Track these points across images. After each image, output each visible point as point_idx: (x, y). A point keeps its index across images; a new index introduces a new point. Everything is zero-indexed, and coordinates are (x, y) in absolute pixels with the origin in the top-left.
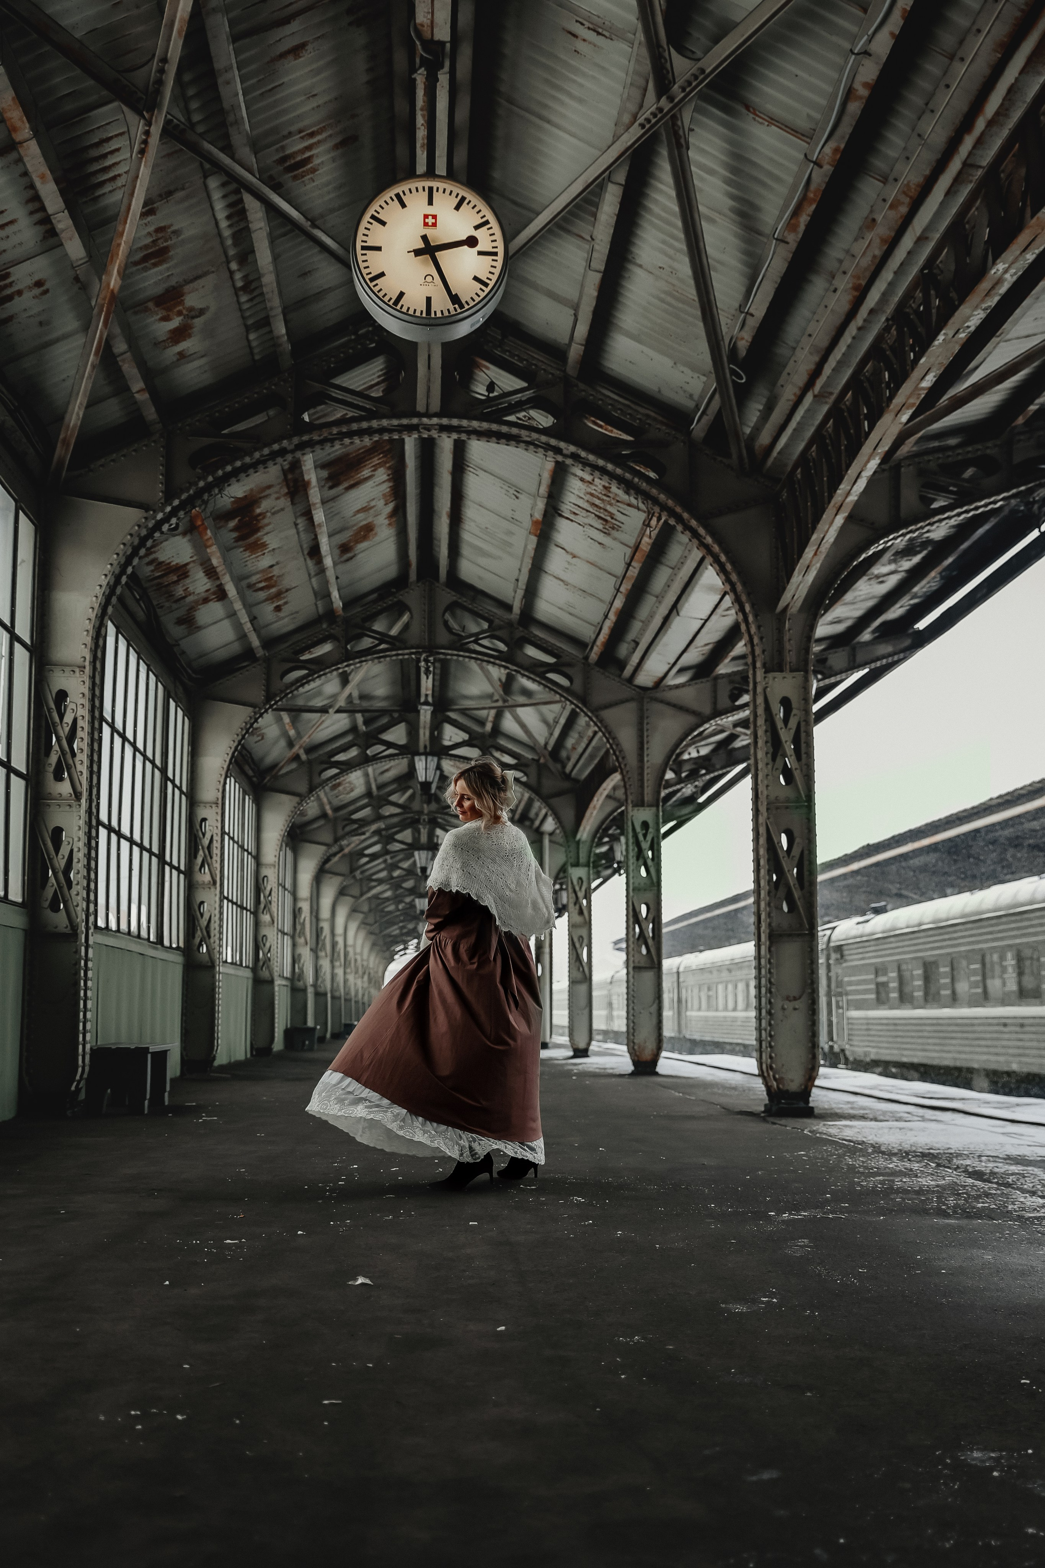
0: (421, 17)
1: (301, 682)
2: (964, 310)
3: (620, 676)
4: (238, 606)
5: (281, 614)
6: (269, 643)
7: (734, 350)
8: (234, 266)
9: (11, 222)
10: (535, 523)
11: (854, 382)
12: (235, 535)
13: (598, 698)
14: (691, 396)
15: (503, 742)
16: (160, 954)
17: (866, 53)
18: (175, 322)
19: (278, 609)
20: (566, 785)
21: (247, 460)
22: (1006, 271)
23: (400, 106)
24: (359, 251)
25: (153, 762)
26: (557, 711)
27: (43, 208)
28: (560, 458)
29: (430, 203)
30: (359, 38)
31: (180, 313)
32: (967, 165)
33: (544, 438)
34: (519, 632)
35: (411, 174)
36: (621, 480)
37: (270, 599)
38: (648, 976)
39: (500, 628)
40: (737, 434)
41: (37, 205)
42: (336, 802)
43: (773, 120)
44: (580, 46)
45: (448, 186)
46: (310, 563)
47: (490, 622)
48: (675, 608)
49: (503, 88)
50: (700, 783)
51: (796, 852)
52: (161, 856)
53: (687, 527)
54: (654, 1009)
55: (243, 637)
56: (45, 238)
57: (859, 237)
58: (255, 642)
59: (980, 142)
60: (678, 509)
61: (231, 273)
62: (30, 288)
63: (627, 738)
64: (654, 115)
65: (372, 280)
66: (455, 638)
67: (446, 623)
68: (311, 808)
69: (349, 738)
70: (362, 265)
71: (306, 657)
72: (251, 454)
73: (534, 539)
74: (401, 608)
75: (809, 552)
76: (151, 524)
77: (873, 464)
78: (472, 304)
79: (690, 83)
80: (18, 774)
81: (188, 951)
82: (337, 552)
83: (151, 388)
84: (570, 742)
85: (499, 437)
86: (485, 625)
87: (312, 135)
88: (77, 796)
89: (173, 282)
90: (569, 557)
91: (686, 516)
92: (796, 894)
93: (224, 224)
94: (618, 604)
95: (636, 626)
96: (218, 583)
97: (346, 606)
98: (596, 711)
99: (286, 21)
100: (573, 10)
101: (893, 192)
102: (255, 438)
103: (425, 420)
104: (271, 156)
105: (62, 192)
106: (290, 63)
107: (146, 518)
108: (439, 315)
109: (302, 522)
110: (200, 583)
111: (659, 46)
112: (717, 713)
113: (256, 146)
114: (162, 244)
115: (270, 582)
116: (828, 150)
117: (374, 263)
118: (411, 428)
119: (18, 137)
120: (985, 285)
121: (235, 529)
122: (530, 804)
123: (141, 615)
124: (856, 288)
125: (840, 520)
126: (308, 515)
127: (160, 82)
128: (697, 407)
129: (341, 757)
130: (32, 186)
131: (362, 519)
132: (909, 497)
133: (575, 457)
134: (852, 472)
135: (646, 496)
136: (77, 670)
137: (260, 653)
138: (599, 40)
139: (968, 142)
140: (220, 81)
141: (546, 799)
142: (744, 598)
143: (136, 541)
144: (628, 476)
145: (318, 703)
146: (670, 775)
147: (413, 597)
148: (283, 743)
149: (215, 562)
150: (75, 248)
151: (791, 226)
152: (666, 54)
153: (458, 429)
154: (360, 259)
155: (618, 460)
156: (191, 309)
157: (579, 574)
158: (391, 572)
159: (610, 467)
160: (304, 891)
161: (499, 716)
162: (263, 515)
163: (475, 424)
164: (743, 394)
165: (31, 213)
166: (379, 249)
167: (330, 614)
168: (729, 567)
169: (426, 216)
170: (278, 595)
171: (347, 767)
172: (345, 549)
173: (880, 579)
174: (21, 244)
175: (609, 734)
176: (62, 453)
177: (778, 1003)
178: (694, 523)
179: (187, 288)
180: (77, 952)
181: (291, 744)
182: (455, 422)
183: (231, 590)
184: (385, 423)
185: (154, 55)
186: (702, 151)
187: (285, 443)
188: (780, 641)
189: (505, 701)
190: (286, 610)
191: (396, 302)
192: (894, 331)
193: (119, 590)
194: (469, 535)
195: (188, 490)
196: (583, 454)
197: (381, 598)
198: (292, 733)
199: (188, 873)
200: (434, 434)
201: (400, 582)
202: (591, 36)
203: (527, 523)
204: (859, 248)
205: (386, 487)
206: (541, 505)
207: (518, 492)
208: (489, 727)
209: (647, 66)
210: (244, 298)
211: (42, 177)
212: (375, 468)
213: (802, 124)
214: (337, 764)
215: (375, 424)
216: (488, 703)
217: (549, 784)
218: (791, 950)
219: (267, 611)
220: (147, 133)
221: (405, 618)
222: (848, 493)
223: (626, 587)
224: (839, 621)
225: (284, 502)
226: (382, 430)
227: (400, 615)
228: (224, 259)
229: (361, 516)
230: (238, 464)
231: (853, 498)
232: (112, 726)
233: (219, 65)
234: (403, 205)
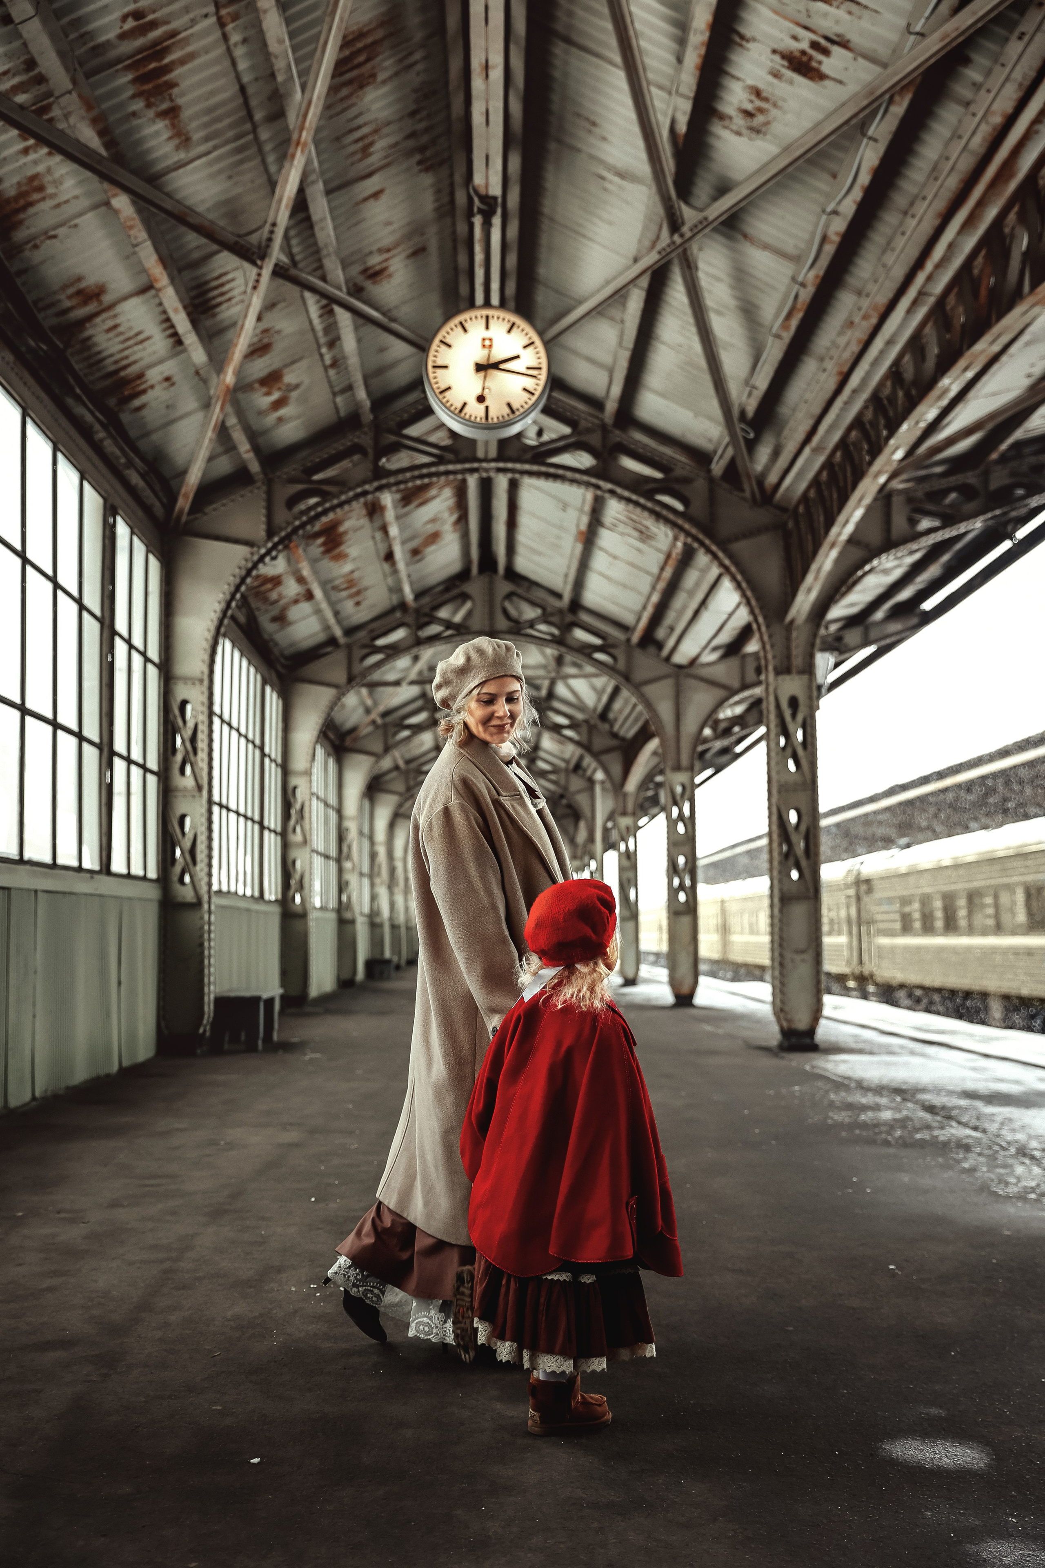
0: (478, 179)
1: (378, 665)
2: (920, 409)
3: (658, 655)
4: (324, 606)
5: (361, 608)
6: (349, 631)
7: (743, 413)
8: (324, 350)
9: (148, 338)
10: (580, 533)
11: (843, 444)
12: (321, 549)
13: (639, 675)
14: (710, 440)
15: (556, 704)
16: (261, 907)
17: (835, 212)
18: (276, 396)
19: (358, 604)
20: (614, 742)
21: (335, 502)
22: (951, 384)
23: (462, 228)
24: (430, 369)
25: (253, 742)
26: (605, 682)
27: (172, 326)
28: (599, 493)
29: (487, 327)
30: (428, 180)
31: (279, 389)
32: (921, 294)
33: (585, 478)
34: (569, 618)
35: (471, 304)
36: (652, 512)
37: (351, 596)
38: (686, 920)
39: (552, 614)
40: (748, 476)
41: (168, 324)
42: (408, 756)
43: (766, 247)
44: (609, 186)
45: (502, 314)
46: (386, 567)
47: (544, 609)
48: (703, 603)
49: (546, 210)
50: (733, 739)
51: (803, 828)
52: (261, 823)
53: (708, 551)
54: (691, 949)
55: (327, 628)
56: (174, 347)
57: (841, 333)
58: (338, 632)
59: (929, 278)
60: (701, 536)
61: (322, 356)
62: (160, 383)
63: (665, 710)
64: (669, 246)
65: (441, 392)
66: (512, 624)
67: (505, 612)
68: (386, 763)
69: (419, 703)
70: (433, 381)
71: (381, 642)
72: (337, 496)
73: (579, 547)
74: (464, 597)
75: (810, 578)
76: (256, 558)
77: (859, 513)
78: (522, 410)
79: (696, 226)
80: (152, 772)
81: (285, 902)
82: (408, 555)
83: (256, 449)
84: (617, 705)
85: (547, 476)
86: (539, 611)
87: (388, 250)
88: (199, 788)
89: (275, 367)
90: (611, 559)
91: (707, 542)
92: (804, 863)
93: (316, 321)
94: (655, 598)
95: (670, 617)
96: (306, 587)
97: (418, 596)
98: (637, 687)
99: (369, 175)
100: (601, 162)
101: (865, 303)
102: (341, 483)
103: (485, 465)
104: (355, 270)
105: (189, 314)
106: (372, 201)
107: (252, 554)
108: (495, 420)
109: (379, 535)
110: (291, 588)
111: (670, 199)
112: (745, 687)
113: (345, 265)
114: (266, 341)
115: (351, 583)
116: (811, 275)
117: (442, 378)
118: (473, 471)
119: (158, 285)
120: (935, 393)
121: (324, 544)
122: (581, 758)
123: (242, 619)
124: (840, 373)
125: (834, 554)
126: (384, 529)
127: (270, 240)
128: (715, 452)
129: (414, 720)
130: (168, 320)
131: (430, 529)
132: (899, 522)
133: (612, 492)
134: (841, 519)
135: (674, 525)
136: (197, 683)
137: (342, 640)
138: (624, 183)
139: (921, 278)
140: (317, 229)
141: (596, 755)
142: (757, 611)
143: (243, 572)
144: (658, 509)
145: (391, 677)
146: (707, 732)
147: (475, 587)
148: (361, 710)
149: (306, 572)
150: (198, 355)
151: (785, 325)
152: (676, 206)
153: (512, 471)
154: (431, 375)
155: (649, 495)
156: (288, 385)
157: (619, 572)
158: (456, 567)
159: (642, 501)
160: (381, 835)
161: (553, 683)
162: (345, 533)
163: (527, 467)
164: (751, 445)
165: (164, 330)
166: (446, 367)
167: (402, 606)
168: (744, 585)
169: (484, 339)
170: (358, 593)
171: (418, 729)
172: (416, 553)
173: (886, 572)
174: (155, 353)
175: (649, 705)
176: (183, 503)
177: (788, 955)
178: (714, 548)
179: (286, 371)
180: (202, 918)
181: (368, 711)
182: (510, 465)
183: (318, 593)
184: (451, 467)
185: (265, 222)
186: (710, 264)
187: (367, 487)
188: (788, 648)
189: (558, 672)
190: (365, 604)
191: (461, 411)
192: (871, 409)
193: (229, 613)
194: (523, 536)
195: (286, 528)
196: (619, 490)
197: (447, 590)
198: (369, 702)
199: (283, 834)
200: (492, 474)
201: (464, 575)
202: (617, 179)
203: (573, 530)
204: (842, 341)
205: (451, 502)
206: (585, 520)
207: (565, 506)
208: (544, 692)
209: (660, 211)
210: (332, 372)
211: (176, 311)
212: (441, 488)
213: (790, 249)
214: (409, 727)
215: (442, 468)
216: (542, 672)
217: (599, 743)
218: (799, 911)
219: (348, 607)
220: (259, 275)
221: (468, 605)
222: (839, 534)
223: (661, 586)
224: (852, 605)
225: (364, 521)
226: (447, 473)
227: (463, 603)
228: (315, 346)
229: (429, 526)
230: (327, 505)
231: (844, 537)
232: (221, 717)
233: (315, 217)
234: (465, 330)
